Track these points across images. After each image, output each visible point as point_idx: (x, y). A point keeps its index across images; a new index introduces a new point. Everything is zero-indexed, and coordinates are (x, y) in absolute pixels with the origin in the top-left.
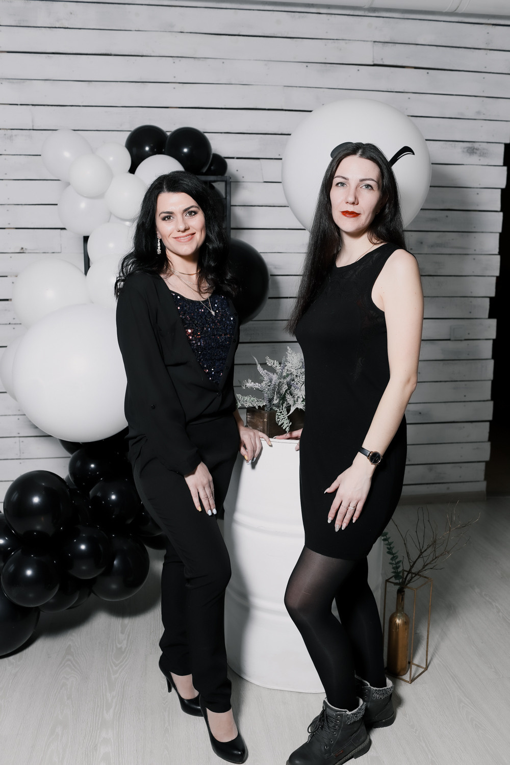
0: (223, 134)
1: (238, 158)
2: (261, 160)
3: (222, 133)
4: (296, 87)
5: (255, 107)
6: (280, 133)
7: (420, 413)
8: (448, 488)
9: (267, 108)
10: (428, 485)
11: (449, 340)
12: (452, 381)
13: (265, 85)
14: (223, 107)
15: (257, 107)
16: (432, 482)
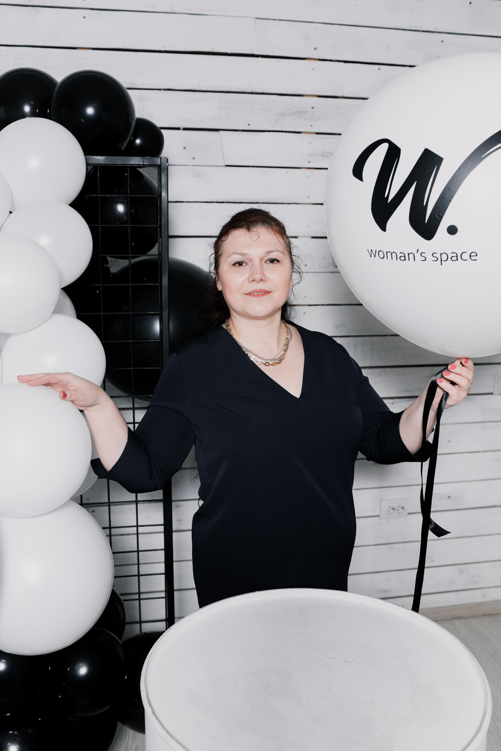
0: (162, 91)
1: (185, 129)
2: (220, 132)
3: (160, 90)
4: (275, 20)
5: (211, 51)
6: (250, 91)
7: (449, 497)
8: (484, 595)
9: (230, 52)
10: (458, 593)
11: (492, 394)
12: (493, 451)
13: (227, 16)
14: (162, 49)
15: (215, 51)
16: (463, 588)
